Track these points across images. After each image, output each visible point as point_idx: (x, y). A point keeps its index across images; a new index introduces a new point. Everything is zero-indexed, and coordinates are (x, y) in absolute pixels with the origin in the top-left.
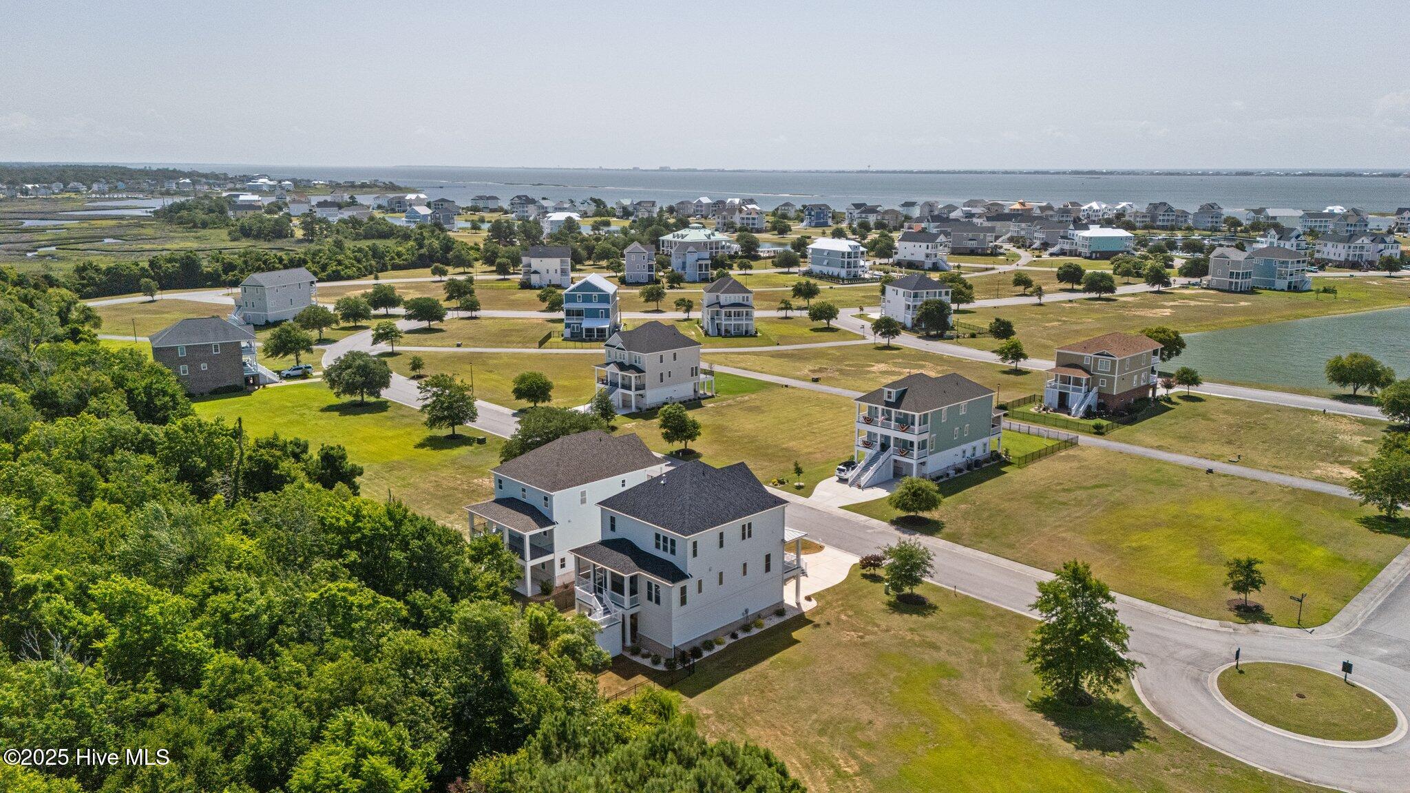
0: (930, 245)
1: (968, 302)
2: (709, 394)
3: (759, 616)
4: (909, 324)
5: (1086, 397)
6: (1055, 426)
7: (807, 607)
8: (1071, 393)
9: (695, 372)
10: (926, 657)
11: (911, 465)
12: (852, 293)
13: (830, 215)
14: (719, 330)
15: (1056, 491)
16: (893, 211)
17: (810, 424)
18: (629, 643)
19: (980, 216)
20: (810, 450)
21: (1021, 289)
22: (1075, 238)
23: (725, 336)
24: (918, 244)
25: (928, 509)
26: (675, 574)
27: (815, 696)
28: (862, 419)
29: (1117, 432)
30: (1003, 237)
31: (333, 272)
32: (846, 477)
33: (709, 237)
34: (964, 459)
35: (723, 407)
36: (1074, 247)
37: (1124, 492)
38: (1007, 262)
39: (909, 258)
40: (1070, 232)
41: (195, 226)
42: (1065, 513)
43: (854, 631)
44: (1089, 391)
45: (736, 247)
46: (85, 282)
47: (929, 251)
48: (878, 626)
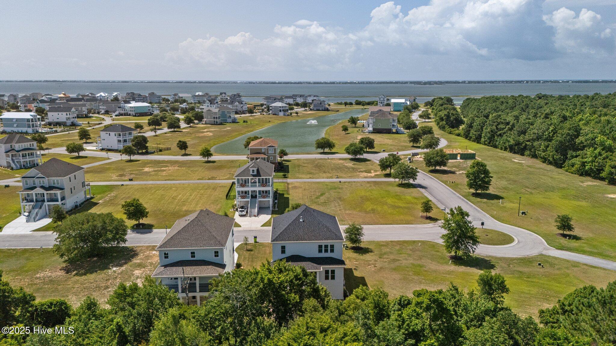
0: (68, 113)
9: (84, 185)
15: (315, 199)
22: (125, 107)
24: (60, 113)
28: (240, 186)
29: (289, 176)
35: (109, 201)
36: (126, 112)
40: (122, 105)
43: (369, 265)
47: (68, 116)
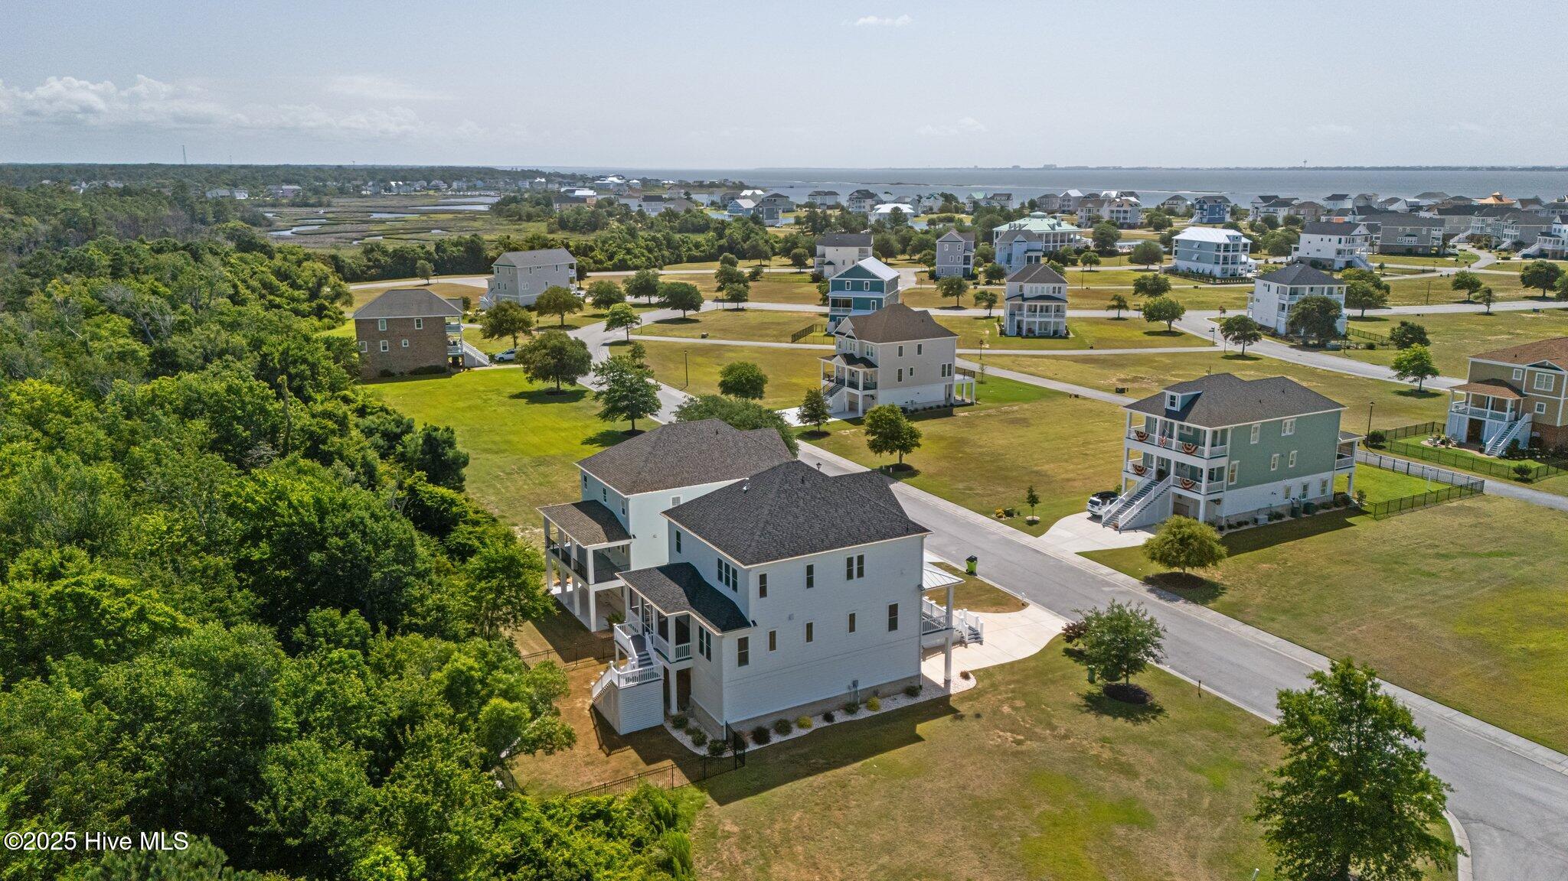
0: (1343, 238)
1: (1377, 307)
2: (968, 401)
3: (875, 692)
4: (1282, 330)
5: (1510, 427)
6: (1455, 466)
7: (958, 686)
8: (1488, 421)
9: (947, 370)
10: (1107, 785)
11: (1197, 502)
12: (1222, 294)
13: (1229, 209)
14: (1019, 327)
15: (1424, 556)
16: (1311, 204)
17: (1086, 443)
18: (674, 710)
19: (1430, 209)
20: (1071, 475)
21: (1464, 294)
22: (1562, 234)
23: (1027, 337)
24: (1326, 237)
25: (1202, 564)
26: (731, 618)
27: (903, 826)
28: (1133, 435)
29: (1553, 480)
30: (1461, 235)
31: (620, 261)
32: (1099, 513)
33: (1053, 228)
34: (1287, 502)
35: (978, 417)
36: (1560, 247)
37: (1540, 566)
38: (1456, 263)
39: (1314, 255)
40: (1554, 226)
41: (520, 219)
42: (1428, 589)
43: (1012, 731)
44: (1517, 419)
45: (1090, 242)
46: (371, 264)
47: (1341, 247)
48: (1053, 728)
